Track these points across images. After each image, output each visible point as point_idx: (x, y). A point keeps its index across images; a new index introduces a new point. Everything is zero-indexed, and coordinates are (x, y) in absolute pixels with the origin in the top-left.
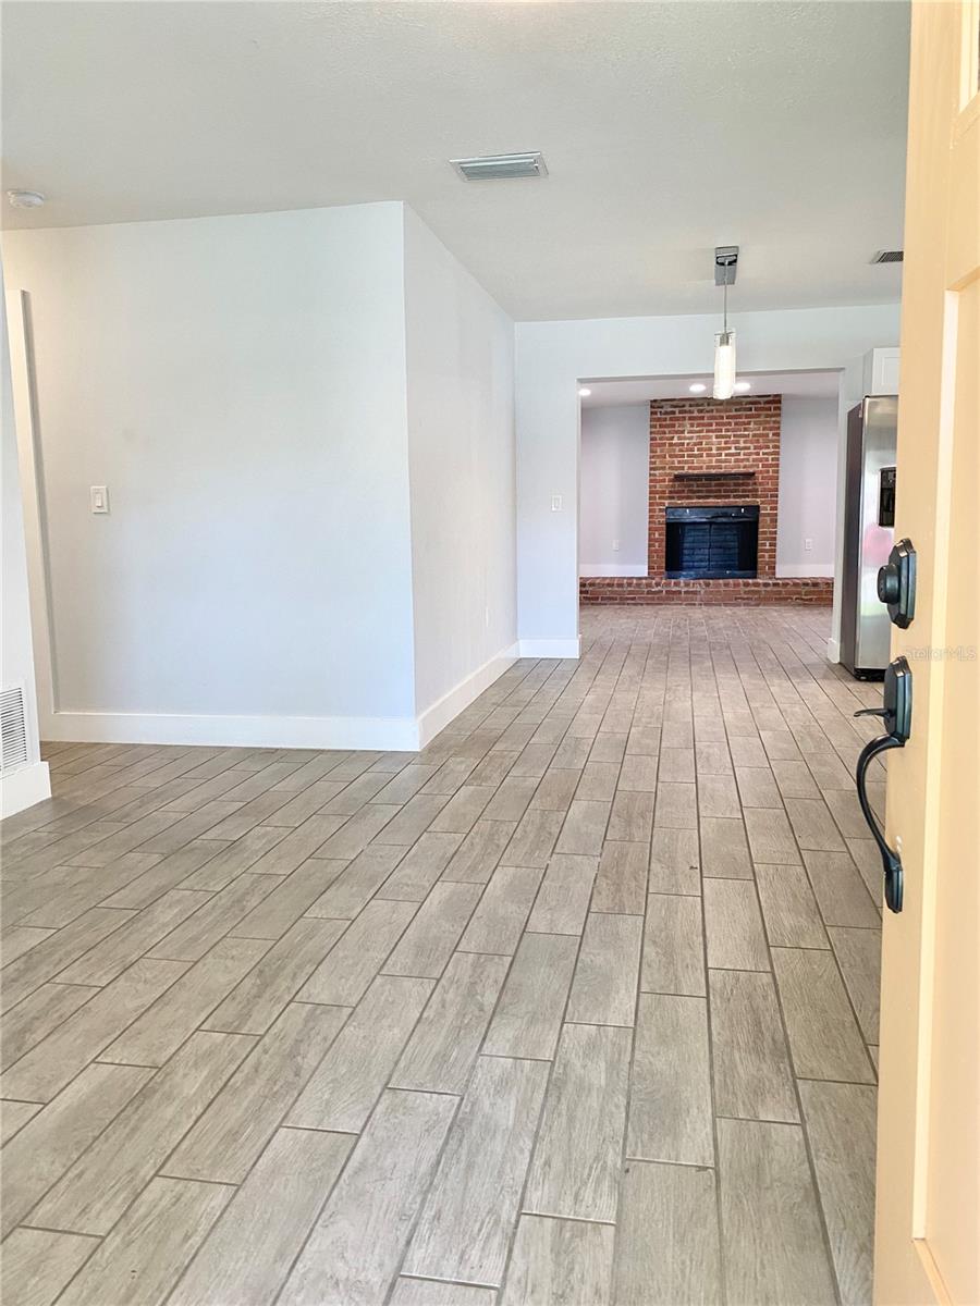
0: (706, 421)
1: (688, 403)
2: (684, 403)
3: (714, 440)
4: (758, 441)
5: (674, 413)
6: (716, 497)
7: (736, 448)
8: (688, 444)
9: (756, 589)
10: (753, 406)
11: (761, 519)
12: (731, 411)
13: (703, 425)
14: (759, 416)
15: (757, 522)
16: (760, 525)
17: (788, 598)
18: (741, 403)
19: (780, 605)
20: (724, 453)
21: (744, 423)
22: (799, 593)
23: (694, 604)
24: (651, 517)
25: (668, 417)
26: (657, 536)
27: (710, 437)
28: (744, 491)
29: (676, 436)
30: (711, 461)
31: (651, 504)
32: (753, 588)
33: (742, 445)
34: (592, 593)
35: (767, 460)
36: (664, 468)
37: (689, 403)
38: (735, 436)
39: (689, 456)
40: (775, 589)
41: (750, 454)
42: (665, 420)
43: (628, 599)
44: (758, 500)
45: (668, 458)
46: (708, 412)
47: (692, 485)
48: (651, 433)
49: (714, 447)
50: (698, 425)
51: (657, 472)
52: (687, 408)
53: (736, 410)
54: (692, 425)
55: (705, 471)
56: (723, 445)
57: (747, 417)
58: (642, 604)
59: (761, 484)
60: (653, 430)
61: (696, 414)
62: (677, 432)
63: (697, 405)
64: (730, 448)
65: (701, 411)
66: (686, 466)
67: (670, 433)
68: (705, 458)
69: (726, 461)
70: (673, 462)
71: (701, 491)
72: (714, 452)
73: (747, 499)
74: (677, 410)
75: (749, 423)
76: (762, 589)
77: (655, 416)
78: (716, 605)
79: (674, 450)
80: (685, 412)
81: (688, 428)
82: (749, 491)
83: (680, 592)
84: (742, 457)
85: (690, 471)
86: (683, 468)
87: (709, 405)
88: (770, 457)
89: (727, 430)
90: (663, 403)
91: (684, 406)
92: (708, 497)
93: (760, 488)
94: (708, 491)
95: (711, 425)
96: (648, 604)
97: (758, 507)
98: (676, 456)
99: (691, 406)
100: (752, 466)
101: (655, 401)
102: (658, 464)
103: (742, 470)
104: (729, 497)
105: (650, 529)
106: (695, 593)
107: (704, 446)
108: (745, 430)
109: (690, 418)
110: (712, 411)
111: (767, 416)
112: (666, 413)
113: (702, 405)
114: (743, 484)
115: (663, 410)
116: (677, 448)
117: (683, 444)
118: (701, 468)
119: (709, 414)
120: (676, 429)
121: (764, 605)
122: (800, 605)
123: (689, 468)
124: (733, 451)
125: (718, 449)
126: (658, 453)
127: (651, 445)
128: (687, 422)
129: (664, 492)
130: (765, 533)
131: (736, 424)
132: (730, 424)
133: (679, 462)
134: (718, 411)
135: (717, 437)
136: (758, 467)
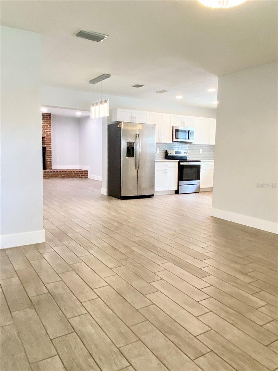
11: (47, 151)
22: (61, 174)
44: (45, 145)
59: (46, 141)
97: (46, 147)
111: (47, 120)
121: (51, 178)
122: (61, 178)
136: (45, 135)
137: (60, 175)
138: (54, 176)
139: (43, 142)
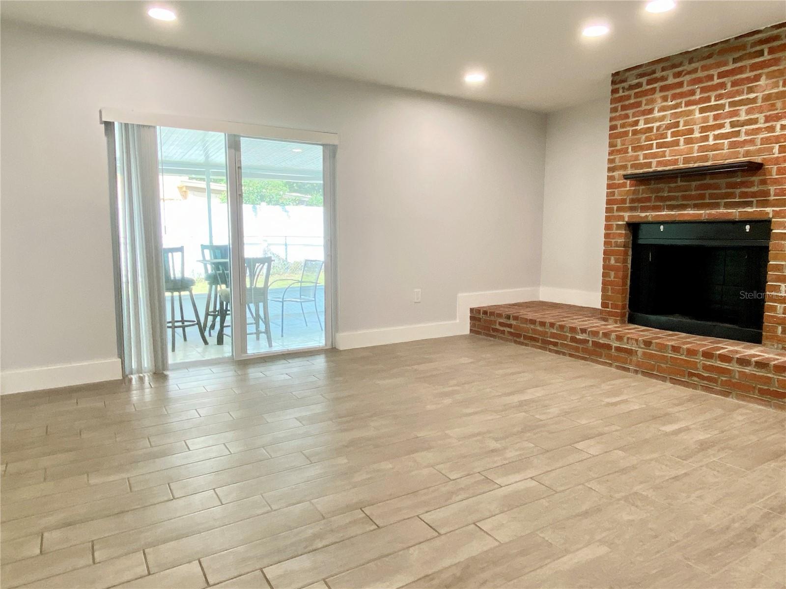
0: (686, 88)
1: (659, 67)
2: (653, 67)
3: (697, 115)
4: (773, 107)
5: (639, 85)
6: (696, 206)
7: (733, 125)
8: (658, 128)
9: (724, 365)
10: (765, 48)
11: (772, 244)
12: (726, 64)
13: (682, 95)
14: (776, 62)
15: (766, 249)
16: (771, 253)
18: (744, 47)
19: (768, 404)
20: (711, 135)
21: (749, 80)
23: (628, 370)
24: (607, 236)
25: (632, 92)
26: (613, 262)
27: (691, 113)
28: (744, 195)
29: (642, 119)
30: (691, 151)
31: (608, 219)
32: (719, 364)
33: (743, 117)
34: (516, 328)
36: (624, 167)
37: (662, 65)
38: (732, 104)
39: (659, 146)
40: (761, 373)
41: (757, 131)
42: (628, 97)
43: (551, 343)
44: (769, 210)
45: (631, 153)
46: (689, 73)
47: (662, 190)
48: (611, 119)
49: (696, 128)
50: (674, 97)
51: (616, 174)
52: (658, 75)
53: (735, 61)
54: (665, 99)
55: (681, 165)
56: (711, 123)
57: (753, 67)
58: (564, 354)
59: (776, 182)
60: (614, 115)
61: (671, 81)
62: (644, 113)
63: (674, 66)
64: (721, 126)
65: (678, 75)
66: (654, 161)
67: (634, 115)
68: (682, 146)
69: (715, 148)
70: (637, 158)
71: (675, 198)
72: (697, 135)
73: (749, 210)
74: (644, 80)
75: (757, 78)
76: (734, 367)
77: (617, 95)
78: (656, 377)
79: (639, 140)
80: (656, 80)
81: (659, 104)
82: (754, 195)
83: (609, 347)
84: (743, 138)
85: (660, 169)
86: (649, 165)
87: (691, 61)
89: (719, 97)
90: (628, 74)
91: (654, 72)
92: (684, 207)
93: (772, 189)
94: (684, 198)
95: (693, 93)
96: (571, 355)
97: (768, 222)
98: (641, 148)
99: (663, 69)
100: (759, 152)
101: (617, 74)
102: (618, 163)
103: (742, 159)
104: (716, 206)
105: (605, 253)
106: (630, 352)
107: (681, 128)
108: (751, 90)
109: (663, 89)
110: (695, 71)
112: (631, 87)
113: (681, 64)
114: (743, 184)
115: (626, 85)
116: (644, 137)
117: (651, 129)
118: (676, 162)
119: (688, 78)
120: (644, 107)
121: (738, 397)
123: (659, 163)
124: (727, 129)
125: (704, 129)
126: (619, 147)
127: (611, 136)
128: (658, 95)
129: (623, 201)
130: (778, 268)
131: (734, 84)
132: (722, 86)
133: (646, 156)
134: (705, 68)
135: (702, 111)
136: (770, 150)
138: (762, 392)
139: (755, 189)
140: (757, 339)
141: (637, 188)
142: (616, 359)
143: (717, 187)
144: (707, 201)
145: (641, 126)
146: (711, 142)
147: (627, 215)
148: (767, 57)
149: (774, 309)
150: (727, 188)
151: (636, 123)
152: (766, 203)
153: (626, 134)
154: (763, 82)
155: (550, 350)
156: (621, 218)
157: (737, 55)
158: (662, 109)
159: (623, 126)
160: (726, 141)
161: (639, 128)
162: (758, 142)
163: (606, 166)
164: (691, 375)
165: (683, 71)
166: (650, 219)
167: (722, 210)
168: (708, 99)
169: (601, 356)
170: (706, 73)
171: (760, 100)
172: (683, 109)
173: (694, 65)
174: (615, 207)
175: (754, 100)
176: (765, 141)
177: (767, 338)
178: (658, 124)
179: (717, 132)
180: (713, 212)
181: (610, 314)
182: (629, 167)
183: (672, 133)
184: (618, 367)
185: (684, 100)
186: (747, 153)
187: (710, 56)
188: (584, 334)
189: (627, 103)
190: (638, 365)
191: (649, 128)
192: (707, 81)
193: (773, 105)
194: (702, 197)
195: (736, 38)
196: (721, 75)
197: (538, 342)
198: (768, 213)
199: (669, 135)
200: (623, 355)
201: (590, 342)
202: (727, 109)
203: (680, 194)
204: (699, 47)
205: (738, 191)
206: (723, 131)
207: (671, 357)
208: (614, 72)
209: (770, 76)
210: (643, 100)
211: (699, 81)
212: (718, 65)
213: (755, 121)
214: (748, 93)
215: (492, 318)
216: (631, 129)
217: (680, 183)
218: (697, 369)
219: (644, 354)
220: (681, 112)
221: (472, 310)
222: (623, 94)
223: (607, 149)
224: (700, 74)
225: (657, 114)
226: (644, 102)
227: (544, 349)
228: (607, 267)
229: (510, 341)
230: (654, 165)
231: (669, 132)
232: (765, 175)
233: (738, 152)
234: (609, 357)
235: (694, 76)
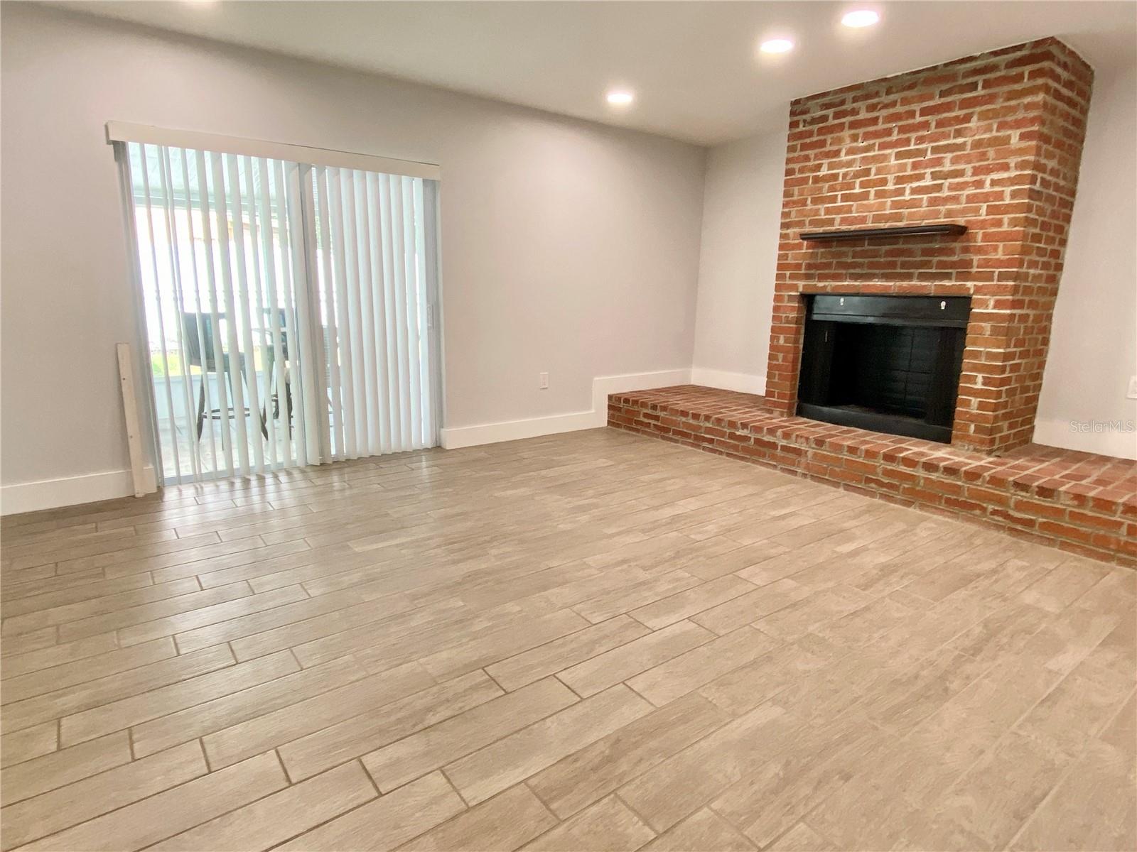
0: (881, 126)
3: (893, 162)
4: (983, 156)
5: (824, 118)
6: (888, 277)
7: (935, 176)
8: (845, 175)
9: (908, 470)
10: (980, 79)
11: (971, 324)
12: (931, 97)
13: (876, 135)
14: (991, 99)
15: (963, 331)
16: (969, 337)
17: (973, 507)
18: (953, 77)
19: (955, 515)
20: (908, 187)
21: (958, 120)
22: (1001, 501)
23: (794, 473)
24: (776, 309)
25: (815, 127)
26: (782, 341)
27: (885, 158)
28: (942, 265)
29: (825, 162)
30: (882, 206)
31: (778, 288)
32: (903, 469)
33: (947, 167)
34: (665, 420)
35: (1000, 196)
36: (800, 224)
37: (852, 94)
39: (846, 198)
40: (949, 480)
41: (963, 186)
42: (810, 134)
43: (705, 440)
44: (970, 284)
46: (886, 106)
47: (844, 254)
48: (789, 161)
49: (891, 178)
50: (867, 136)
51: (791, 231)
52: (848, 107)
53: (942, 94)
54: (855, 138)
55: (870, 225)
56: (909, 172)
57: (965, 104)
58: (721, 453)
59: (980, 250)
60: (792, 155)
61: (863, 115)
62: (828, 155)
63: (867, 97)
64: (920, 177)
65: (872, 108)
66: (838, 218)
67: (816, 157)
68: (872, 200)
69: (912, 204)
70: (817, 212)
71: (860, 265)
72: (890, 186)
73: (947, 283)
74: (830, 112)
75: (967, 119)
76: (921, 473)
77: (796, 130)
79: (820, 189)
80: (845, 113)
81: (847, 144)
82: (953, 265)
83: (774, 446)
84: (945, 193)
85: (844, 228)
86: (831, 222)
87: (888, 92)
88: (1008, 190)
89: (920, 140)
90: (810, 103)
91: (843, 102)
93: (976, 259)
94: (871, 266)
95: (888, 132)
96: (729, 455)
97: (968, 299)
98: (823, 200)
99: (855, 100)
100: (964, 212)
101: (797, 102)
102: (794, 218)
103: (942, 220)
104: (909, 277)
105: (773, 329)
106: (798, 452)
107: (872, 177)
108: (959, 133)
109: (853, 125)
110: (894, 104)
111: (1011, 96)
112: (814, 121)
113: (877, 94)
114: (941, 252)
115: (808, 117)
116: (827, 185)
117: (835, 177)
118: (863, 220)
119: (884, 113)
120: (828, 148)
121: (922, 507)
122: (999, 527)
123: (843, 221)
124: (928, 182)
125: (900, 180)
126: (795, 198)
127: (786, 182)
128: (846, 133)
129: (798, 266)
130: (976, 355)
131: (939, 124)
132: (925, 125)
133: (828, 211)
134: (905, 101)
135: (899, 156)
136: (977, 210)
137: (991, 507)
138: (948, 501)
139: (955, 258)
140: (946, 439)
141: (816, 251)
142: (783, 460)
143: (910, 253)
144: (899, 270)
145: (824, 172)
146: (907, 197)
147: (801, 284)
148: (980, 91)
149: (967, 404)
150: (923, 255)
151: (819, 167)
152: (966, 276)
153: (805, 180)
154: (973, 123)
155: (704, 448)
156: (795, 287)
157: (945, 87)
158: (851, 151)
159: (802, 170)
160: (925, 197)
161: (821, 174)
162: (964, 199)
163: (778, 221)
164: (868, 480)
165: (879, 103)
166: (829, 290)
167: (915, 283)
168: (908, 142)
169: (764, 456)
170: (907, 108)
171: (968, 147)
172: (877, 153)
173: (892, 97)
174: (788, 273)
175: (961, 147)
176: (970, 199)
177: (957, 437)
178: (844, 170)
179: (915, 185)
180: (905, 284)
181: (776, 405)
182: (807, 222)
183: (861, 182)
184: (783, 470)
185: (877, 141)
186: (949, 214)
187: (911, 87)
188: (745, 430)
189: (808, 140)
190: (808, 467)
191: (832, 175)
192: (907, 119)
193: (984, 154)
194: (893, 264)
195: (946, 65)
196: (924, 112)
197: (690, 438)
198: (969, 289)
199: (857, 185)
200: (791, 456)
201: (752, 440)
202: (929, 156)
203: (866, 260)
204: (900, 74)
205: (935, 259)
206: (922, 183)
207: (846, 459)
208: (793, 99)
209: (984, 116)
210: (829, 138)
211: (896, 117)
212: (922, 98)
213: (961, 173)
214: (954, 138)
215: (636, 408)
216: (811, 175)
217: (867, 247)
218: (876, 474)
219: (815, 454)
220: (873, 157)
221: (610, 397)
222: (804, 129)
223: (780, 199)
224: (899, 109)
225: (844, 157)
226: (829, 142)
227: (698, 446)
228: (774, 348)
229: (657, 436)
230: (837, 221)
231: (858, 181)
232: (968, 241)
233: (939, 212)
234: (773, 457)
235: (891, 111)
